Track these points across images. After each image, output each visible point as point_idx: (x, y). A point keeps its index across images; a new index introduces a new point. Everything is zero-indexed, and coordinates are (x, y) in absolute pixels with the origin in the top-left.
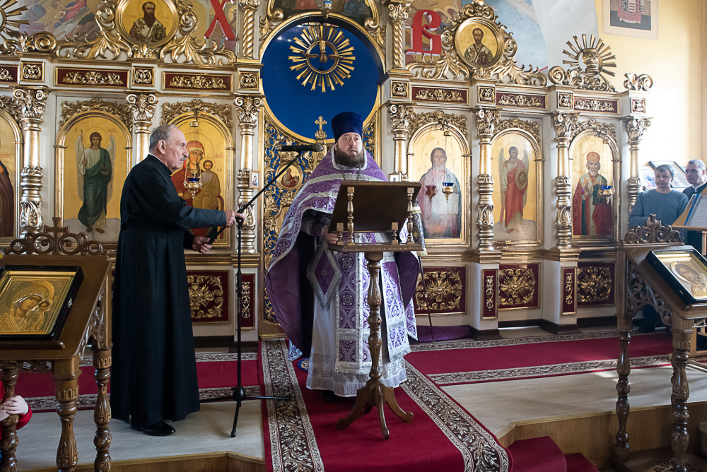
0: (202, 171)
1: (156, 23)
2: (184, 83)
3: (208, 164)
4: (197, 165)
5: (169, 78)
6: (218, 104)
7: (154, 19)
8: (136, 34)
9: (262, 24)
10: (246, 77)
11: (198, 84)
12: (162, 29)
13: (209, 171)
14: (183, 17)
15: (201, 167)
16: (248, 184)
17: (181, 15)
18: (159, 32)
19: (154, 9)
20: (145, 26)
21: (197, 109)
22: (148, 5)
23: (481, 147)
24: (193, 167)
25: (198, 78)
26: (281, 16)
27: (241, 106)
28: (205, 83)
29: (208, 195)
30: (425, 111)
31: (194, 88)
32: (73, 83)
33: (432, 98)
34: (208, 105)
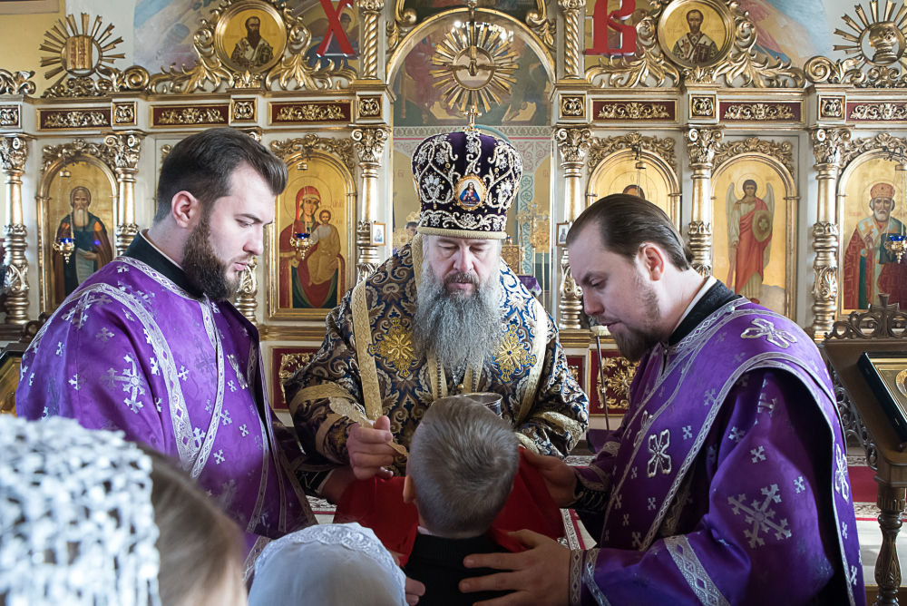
0: (318, 224)
1: (261, 42)
2: (294, 115)
3: (325, 214)
4: (313, 216)
5: (276, 109)
6: (337, 139)
7: (259, 37)
8: (239, 58)
9: (389, 32)
10: (366, 103)
11: (310, 115)
12: (268, 49)
13: (326, 223)
14: (292, 33)
15: (317, 219)
16: (369, 239)
17: (290, 29)
18: (265, 53)
19: (259, 25)
20: (249, 47)
21: (311, 147)
22: (252, 21)
23: (694, 182)
24: (307, 219)
25: (311, 107)
26: (414, 18)
27: (360, 141)
28: (319, 113)
29: (325, 254)
30: (614, 134)
31: (306, 121)
32: (169, 124)
33: (623, 116)
34: (324, 141)
